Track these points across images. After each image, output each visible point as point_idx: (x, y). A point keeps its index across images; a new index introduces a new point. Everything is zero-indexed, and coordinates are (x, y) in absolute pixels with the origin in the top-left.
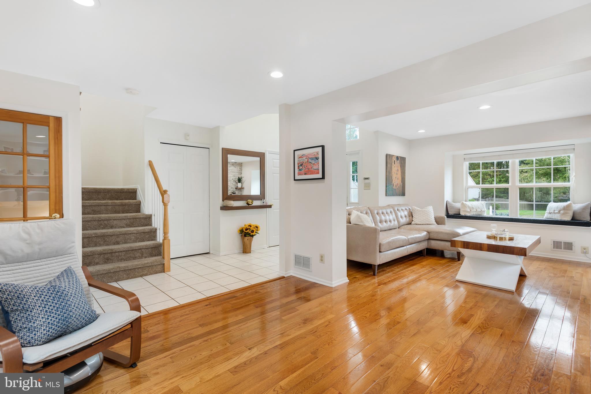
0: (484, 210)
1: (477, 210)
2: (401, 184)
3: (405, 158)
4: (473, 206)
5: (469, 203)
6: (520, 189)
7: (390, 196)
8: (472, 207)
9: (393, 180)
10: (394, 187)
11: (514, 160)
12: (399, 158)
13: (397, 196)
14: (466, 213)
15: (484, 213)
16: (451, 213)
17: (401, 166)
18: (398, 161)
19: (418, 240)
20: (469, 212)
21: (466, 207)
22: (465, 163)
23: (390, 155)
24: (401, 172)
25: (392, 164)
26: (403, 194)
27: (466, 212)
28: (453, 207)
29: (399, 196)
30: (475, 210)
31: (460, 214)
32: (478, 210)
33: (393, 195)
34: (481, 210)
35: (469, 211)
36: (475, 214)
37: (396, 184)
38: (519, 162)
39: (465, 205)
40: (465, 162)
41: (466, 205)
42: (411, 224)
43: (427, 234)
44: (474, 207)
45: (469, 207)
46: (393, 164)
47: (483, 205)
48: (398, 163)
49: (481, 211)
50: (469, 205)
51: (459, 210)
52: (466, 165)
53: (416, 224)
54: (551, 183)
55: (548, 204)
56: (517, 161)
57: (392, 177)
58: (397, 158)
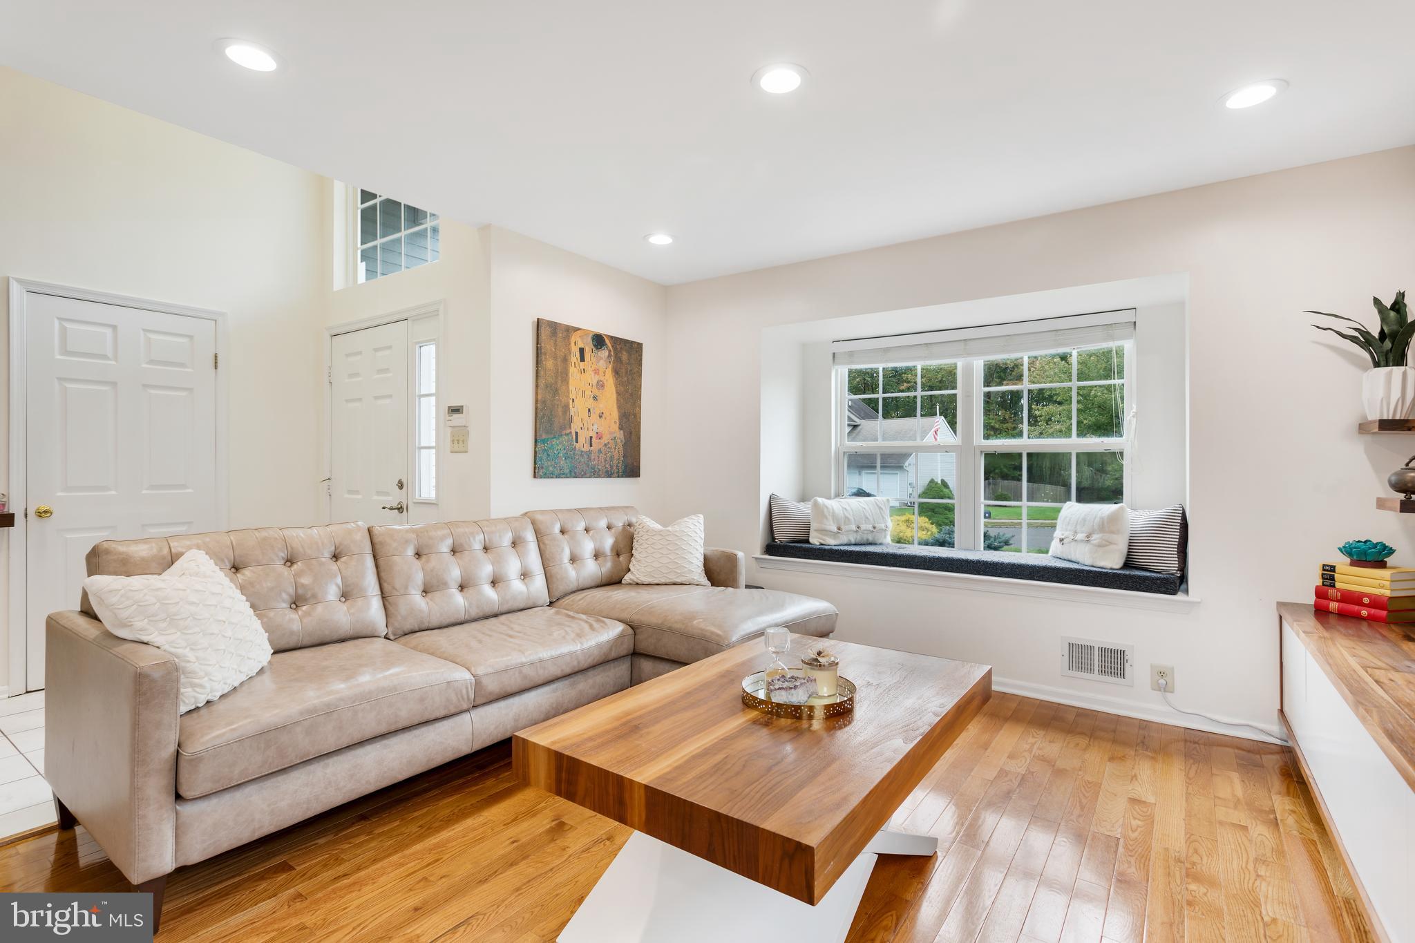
0: (883, 526)
1: (859, 527)
2: (620, 435)
3: (640, 345)
4: (847, 515)
5: (834, 505)
6: (987, 456)
7: (558, 476)
8: (846, 517)
9: (576, 419)
10: (582, 445)
11: (969, 359)
12: (607, 341)
13: (599, 476)
14: (824, 537)
15: (885, 537)
16: (782, 537)
17: (616, 372)
18: (604, 353)
19: (554, 671)
20: (835, 535)
21: (827, 518)
22: (837, 371)
23: (554, 326)
24: (618, 393)
25: (565, 360)
26: (631, 470)
27: (824, 535)
28: (788, 518)
29: (610, 476)
30: (854, 528)
31: (807, 542)
32: (863, 527)
33: (574, 474)
34: (874, 527)
35: (835, 530)
36: (853, 541)
37: (594, 435)
38: (985, 365)
39: (823, 512)
40: (836, 367)
41: (825, 510)
42: (619, 582)
43: (622, 636)
44: (851, 518)
45: (834, 516)
46: (575, 358)
47: (880, 508)
48: (601, 361)
49: (871, 529)
50: (836, 511)
51: (807, 526)
52: (838, 378)
53: (637, 584)
54: (1070, 437)
55: (1061, 508)
56: (978, 366)
57: (566, 408)
58: (599, 341)
